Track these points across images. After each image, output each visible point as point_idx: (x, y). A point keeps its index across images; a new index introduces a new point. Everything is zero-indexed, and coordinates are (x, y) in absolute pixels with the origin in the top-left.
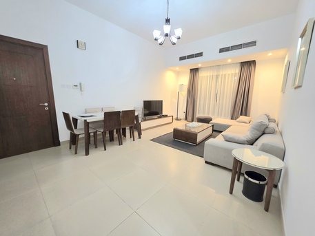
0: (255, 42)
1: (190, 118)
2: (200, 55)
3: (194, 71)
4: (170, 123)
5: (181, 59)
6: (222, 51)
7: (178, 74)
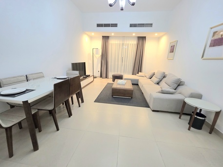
0: (152, 24)
1: (104, 75)
2: (115, 25)
3: (106, 38)
4: (92, 82)
5: (99, 25)
6: (131, 26)
7: (91, 38)
